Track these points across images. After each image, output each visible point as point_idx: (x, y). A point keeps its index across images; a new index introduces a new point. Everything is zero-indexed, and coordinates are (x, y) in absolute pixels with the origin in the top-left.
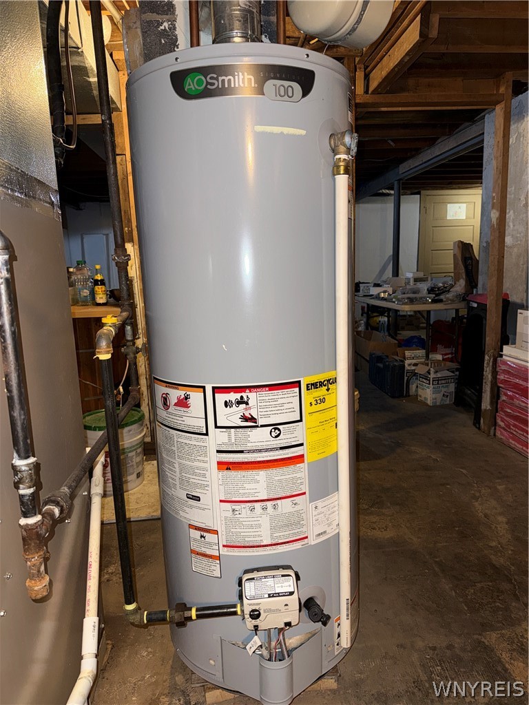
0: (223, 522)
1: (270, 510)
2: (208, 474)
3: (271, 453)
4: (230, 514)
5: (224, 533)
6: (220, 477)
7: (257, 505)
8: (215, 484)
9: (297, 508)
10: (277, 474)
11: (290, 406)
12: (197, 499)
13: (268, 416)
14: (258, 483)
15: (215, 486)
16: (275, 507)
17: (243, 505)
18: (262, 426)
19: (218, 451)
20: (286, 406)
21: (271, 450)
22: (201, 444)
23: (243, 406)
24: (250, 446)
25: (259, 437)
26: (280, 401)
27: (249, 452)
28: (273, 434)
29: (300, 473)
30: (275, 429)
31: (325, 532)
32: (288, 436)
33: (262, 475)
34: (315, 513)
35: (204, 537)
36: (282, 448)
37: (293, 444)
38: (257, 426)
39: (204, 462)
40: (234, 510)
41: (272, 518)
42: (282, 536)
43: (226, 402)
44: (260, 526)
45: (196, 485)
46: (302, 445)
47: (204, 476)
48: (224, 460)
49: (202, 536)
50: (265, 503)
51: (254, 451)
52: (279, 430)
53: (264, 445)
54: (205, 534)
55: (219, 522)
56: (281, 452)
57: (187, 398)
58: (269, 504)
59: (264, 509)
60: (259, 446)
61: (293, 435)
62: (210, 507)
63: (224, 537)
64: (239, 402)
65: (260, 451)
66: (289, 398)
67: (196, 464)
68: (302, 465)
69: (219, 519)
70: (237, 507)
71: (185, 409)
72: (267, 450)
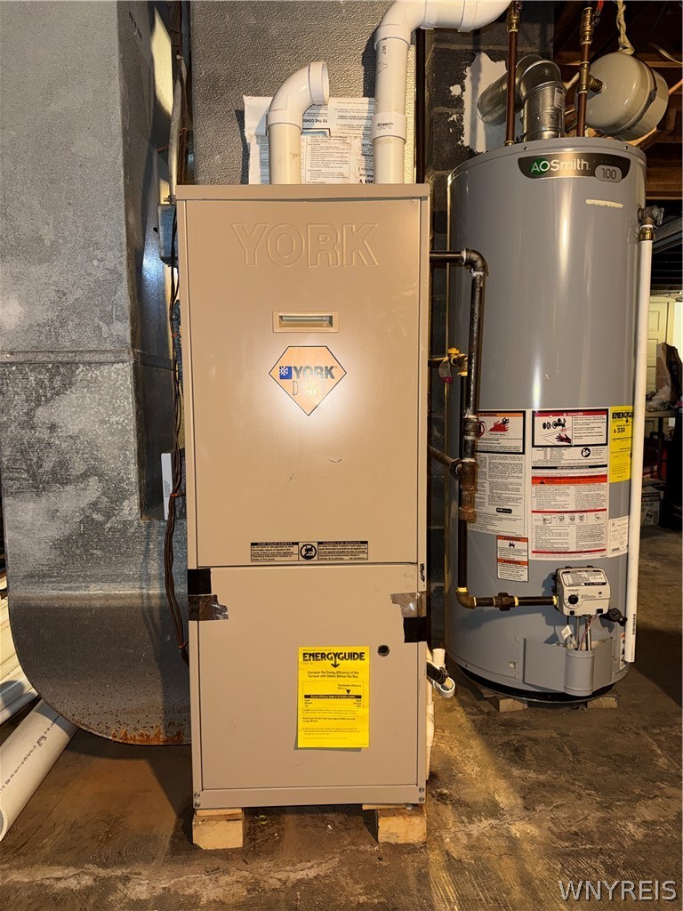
0: (534, 531)
1: (577, 520)
2: (521, 488)
3: (582, 471)
4: (541, 523)
5: (534, 540)
6: (534, 490)
7: (566, 516)
8: (528, 497)
9: (599, 522)
10: (584, 489)
11: (599, 430)
12: (509, 511)
13: (581, 438)
14: (569, 497)
15: (528, 498)
16: (581, 519)
17: (554, 515)
18: (575, 446)
19: (533, 468)
20: (596, 430)
21: (582, 467)
22: (517, 462)
23: (561, 427)
24: (563, 463)
25: (572, 456)
26: (592, 425)
27: (562, 468)
28: (584, 454)
29: (603, 490)
30: (586, 449)
31: (618, 549)
32: (596, 457)
33: (572, 489)
34: (612, 529)
35: (513, 546)
36: (590, 467)
37: (600, 464)
38: (571, 446)
39: (518, 477)
40: (544, 520)
41: (579, 528)
42: (586, 545)
43: (544, 424)
44: (567, 534)
45: (509, 499)
46: (606, 466)
47: (518, 490)
48: (538, 475)
49: (511, 545)
50: (573, 514)
51: (567, 468)
52: (589, 450)
53: (577, 462)
54: (514, 542)
55: (530, 530)
56: (589, 470)
57: (505, 422)
58: (577, 515)
59: (572, 519)
60: (572, 463)
61: (599, 457)
62: (522, 518)
63: (534, 544)
64: (556, 425)
65: (572, 468)
66: (598, 422)
67: (510, 480)
68: (605, 484)
69: (530, 527)
70: (548, 516)
71: (502, 433)
72: (578, 468)
